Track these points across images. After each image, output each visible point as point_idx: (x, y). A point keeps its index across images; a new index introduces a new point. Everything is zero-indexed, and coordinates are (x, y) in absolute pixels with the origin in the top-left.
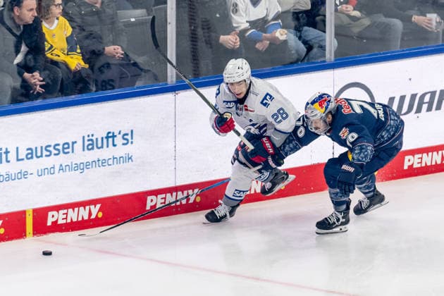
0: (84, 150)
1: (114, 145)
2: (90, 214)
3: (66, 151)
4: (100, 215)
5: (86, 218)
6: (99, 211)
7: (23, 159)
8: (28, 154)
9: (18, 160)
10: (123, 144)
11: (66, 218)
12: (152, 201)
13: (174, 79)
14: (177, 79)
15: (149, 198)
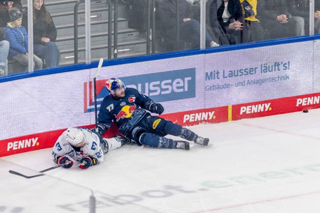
0: (261, 72)
1: (279, 70)
2: (265, 108)
3: (251, 73)
4: (270, 109)
5: (262, 110)
6: (270, 107)
7: (226, 77)
8: (230, 74)
9: (224, 77)
10: (284, 69)
11: (251, 111)
12: (300, 101)
13: (313, 33)
14: (315, 33)
15: (298, 100)
